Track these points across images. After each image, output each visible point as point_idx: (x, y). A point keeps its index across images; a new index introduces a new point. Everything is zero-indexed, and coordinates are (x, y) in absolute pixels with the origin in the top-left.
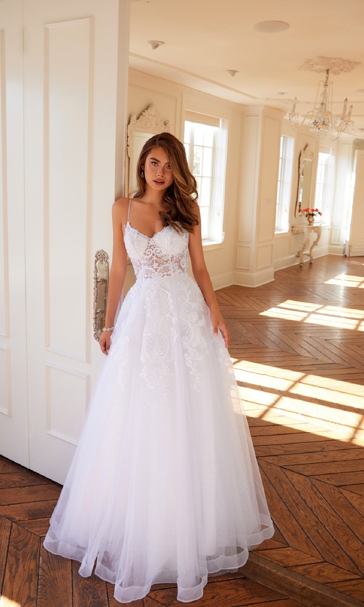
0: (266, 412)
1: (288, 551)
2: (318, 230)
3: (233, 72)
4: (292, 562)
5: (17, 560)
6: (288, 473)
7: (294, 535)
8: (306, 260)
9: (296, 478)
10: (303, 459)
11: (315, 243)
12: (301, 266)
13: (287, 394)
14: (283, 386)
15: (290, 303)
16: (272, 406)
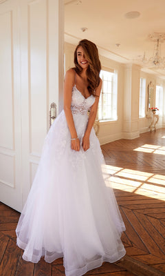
0: (136, 190)
1: (150, 256)
2: (157, 116)
3: (118, 45)
4: (152, 262)
5: (8, 258)
6: (149, 217)
7: (153, 248)
8: (153, 129)
9: (152, 220)
10: (155, 211)
11: (157, 122)
12: (151, 132)
13: (146, 182)
14: (144, 179)
15: (146, 146)
16: (139, 187)
